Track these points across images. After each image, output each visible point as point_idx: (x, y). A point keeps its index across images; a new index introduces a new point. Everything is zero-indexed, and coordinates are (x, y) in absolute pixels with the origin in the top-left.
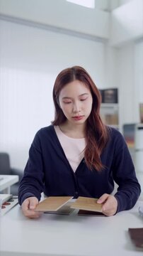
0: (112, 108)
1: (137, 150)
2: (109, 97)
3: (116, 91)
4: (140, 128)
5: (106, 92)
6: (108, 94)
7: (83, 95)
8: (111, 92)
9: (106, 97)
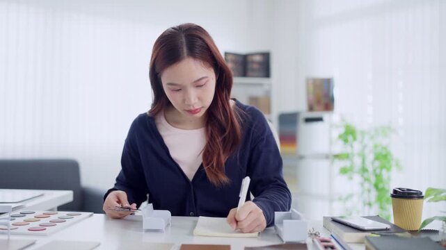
0: (261, 85)
1: (301, 158)
2: (255, 66)
3: (266, 56)
4: (308, 120)
5: (250, 59)
6: (253, 62)
7: (199, 80)
8: (258, 58)
9: (250, 66)
